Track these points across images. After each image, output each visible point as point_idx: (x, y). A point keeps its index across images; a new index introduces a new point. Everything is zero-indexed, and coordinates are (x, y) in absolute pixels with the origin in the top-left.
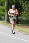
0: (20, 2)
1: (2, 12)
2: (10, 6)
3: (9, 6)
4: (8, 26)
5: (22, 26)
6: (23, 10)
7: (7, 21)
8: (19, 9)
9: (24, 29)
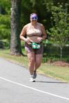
0: (48, 4)
1: (3, 30)
2: (22, 15)
3: (20, 14)
4: (18, 63)
5: (51, 62)
6: (54, 25)
7: (15, 50)
8: (45, 20)
9: (56, 68)
